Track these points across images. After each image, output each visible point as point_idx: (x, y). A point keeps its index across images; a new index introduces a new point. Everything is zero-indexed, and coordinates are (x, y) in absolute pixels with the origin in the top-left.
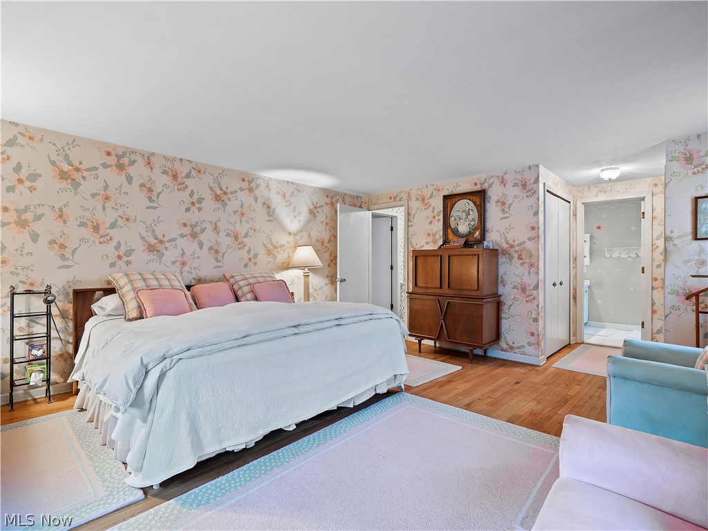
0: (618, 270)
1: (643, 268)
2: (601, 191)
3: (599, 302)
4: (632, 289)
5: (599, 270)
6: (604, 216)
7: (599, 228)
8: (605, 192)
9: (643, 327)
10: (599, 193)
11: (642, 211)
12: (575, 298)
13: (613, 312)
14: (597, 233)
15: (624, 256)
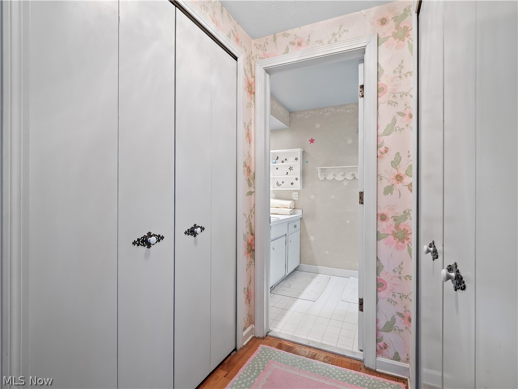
0: (333, 197)
1: (361, 194)
2: (292, 43)
3: (312, 238)
4: (348, 222)
5: (312, 197)
6: (318, 126)
7: (312, 141)
8: (299, 44)
9: (361, 309)
10: (291, 47)
11: (360, 83)
12: (251, 249)
13: (327, 253)
14: (310, 148)
15: (339, 178)
